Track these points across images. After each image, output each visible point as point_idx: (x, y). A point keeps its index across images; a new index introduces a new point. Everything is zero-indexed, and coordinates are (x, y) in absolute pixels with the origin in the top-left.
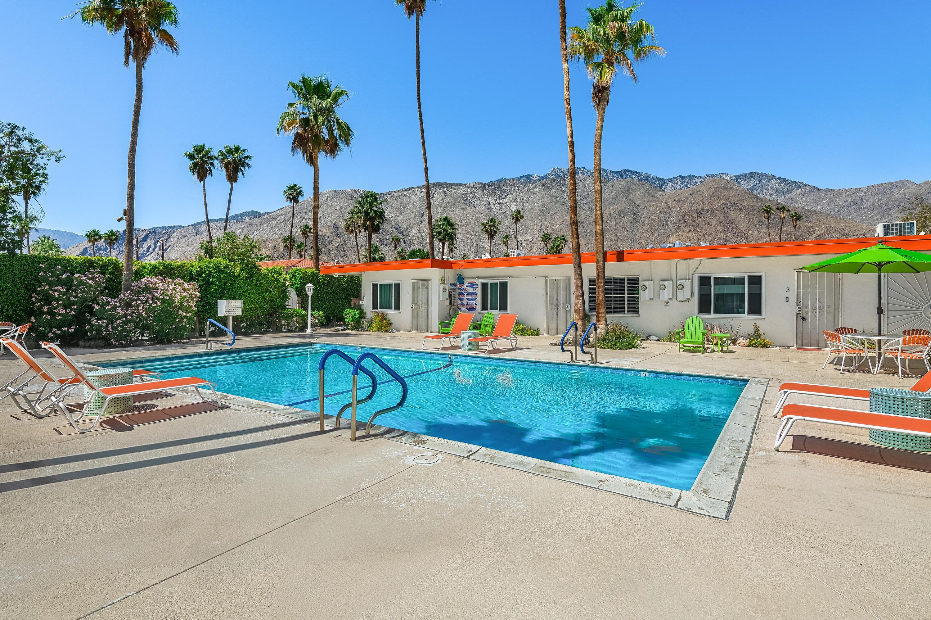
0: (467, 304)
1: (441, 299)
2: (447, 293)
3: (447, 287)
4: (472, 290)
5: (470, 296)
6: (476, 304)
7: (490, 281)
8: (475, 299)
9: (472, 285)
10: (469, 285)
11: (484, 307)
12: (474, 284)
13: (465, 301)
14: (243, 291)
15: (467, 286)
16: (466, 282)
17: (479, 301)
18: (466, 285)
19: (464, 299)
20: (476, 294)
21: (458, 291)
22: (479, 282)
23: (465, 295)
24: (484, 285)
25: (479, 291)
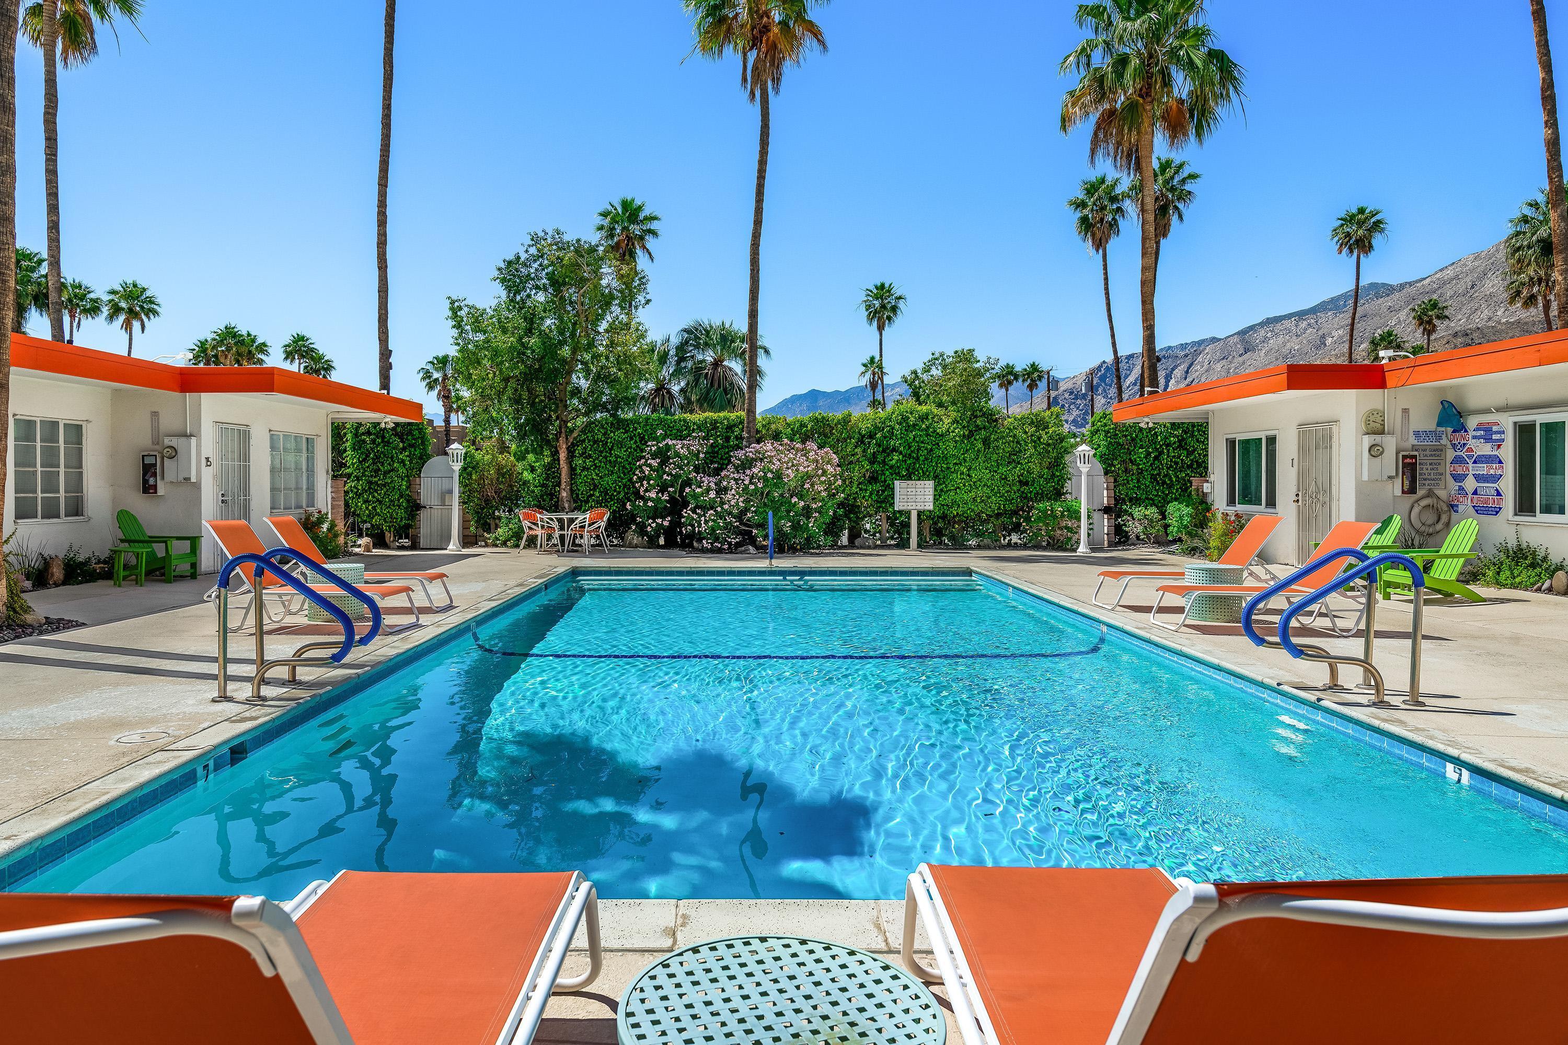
0: (1475, 493)
1: (1365, 477)
2: (1389, 462)
3: (1390, 444)
4: (1486, 449)
5: (1483, 469)
6: (1499, 494)
7: (1541, 418)
8: (1496, 478)
9: (1488, 433)
10: (1479, 433)
11: (1525, 505)
12: (1495, 428)
13: (1470, 484)
14: (955, 464)
15: (1474, 437)
16: (1472, 422)
17: (1508, 485)
18: (1471, 433)
19: (1466, 476)
20: (1500, 462)
21: (1451, 454)
22: (1507, 422)
23: (1471, 465)
24: (1525, 432)
25: (1508, 452)
